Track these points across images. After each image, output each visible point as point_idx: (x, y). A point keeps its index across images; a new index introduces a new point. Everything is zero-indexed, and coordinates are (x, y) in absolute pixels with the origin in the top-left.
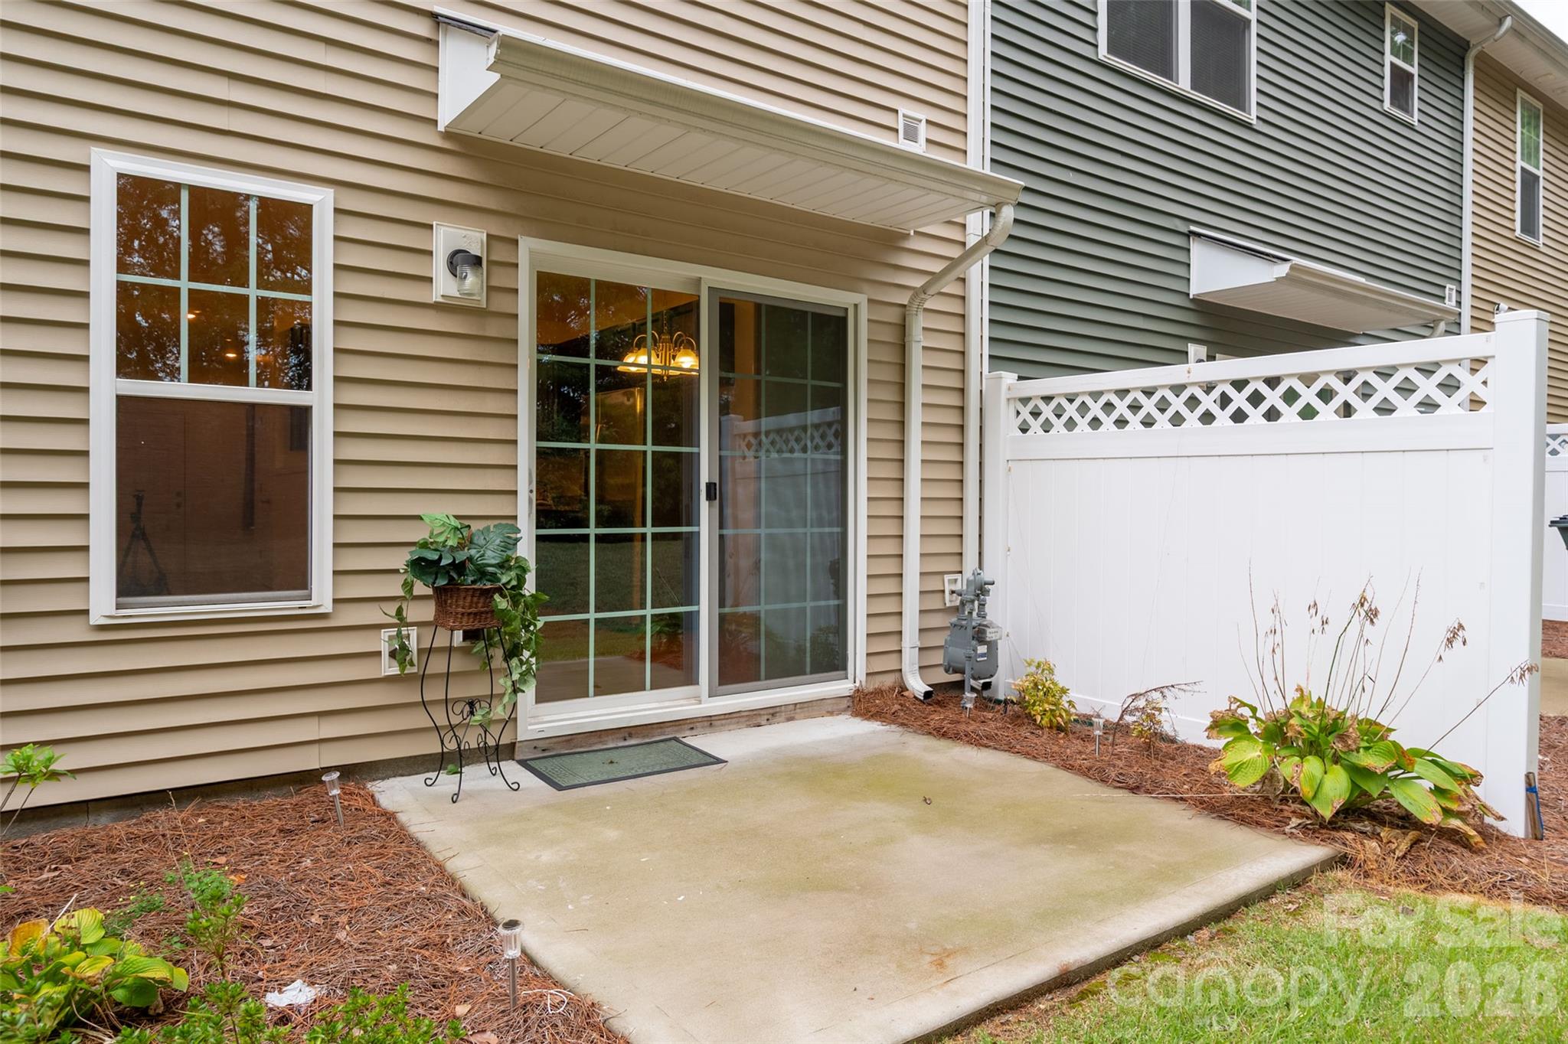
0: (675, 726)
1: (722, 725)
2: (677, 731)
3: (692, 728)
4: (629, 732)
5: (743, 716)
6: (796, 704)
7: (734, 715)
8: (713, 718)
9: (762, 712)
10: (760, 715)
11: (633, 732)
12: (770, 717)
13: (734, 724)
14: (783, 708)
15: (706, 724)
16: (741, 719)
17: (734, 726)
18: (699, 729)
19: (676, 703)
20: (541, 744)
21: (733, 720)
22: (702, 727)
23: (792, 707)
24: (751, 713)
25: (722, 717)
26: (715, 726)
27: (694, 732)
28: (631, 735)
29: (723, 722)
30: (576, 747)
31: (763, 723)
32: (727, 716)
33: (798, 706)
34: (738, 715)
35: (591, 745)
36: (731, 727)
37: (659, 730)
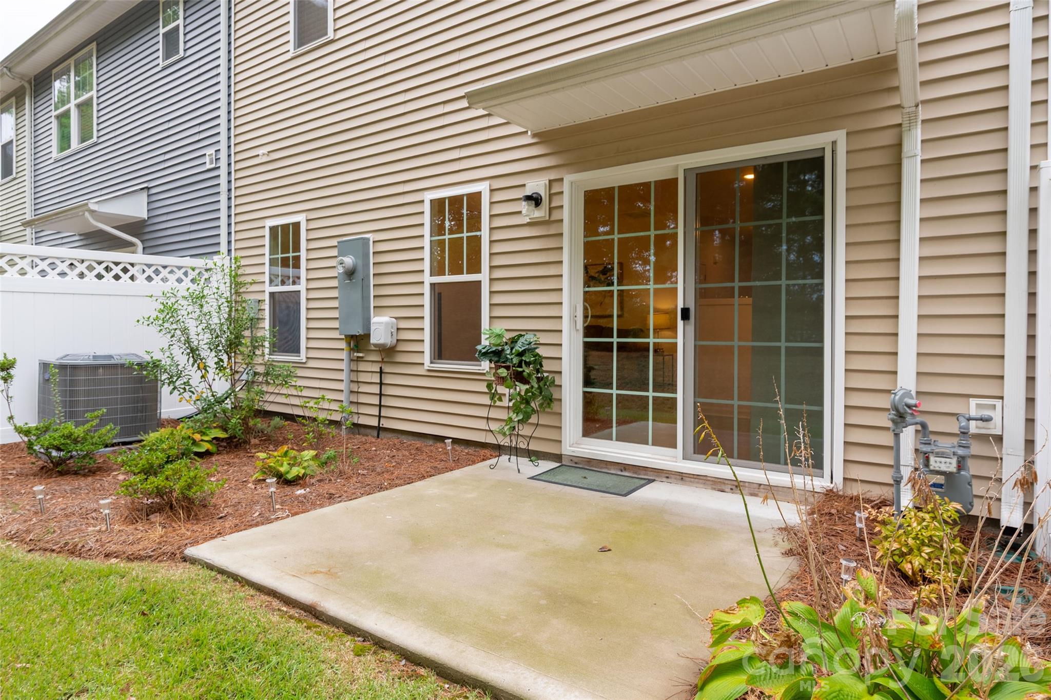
0: (655, 472)
1: (691, 482)
2: (657, 476)
3: (667, 477)
4: (624, 467)
5: (709, 480)
6: (760, 485)
7: (702, 478)
8: (684, 475)
9: (727, 482)
10: (724, 483)
11: (627, 468)
12: (734, 487)
13: (702, 483)
14: (747, 484)
15: (678, 477)
16: (707, 482)
17: (701, 486)
18: (673, 480)
19: (664, 458)
20: (575, 460)
21: (701, 481)
22: (676, 479)
23: (757, 486)
24: (716, 480)
25: (692, 476)
26: (685, 481)
27: (669, 480)
28: (625, 470)
29: (692, 480)
30: (592, 466)
31: (726, 490)
32: (695, 476)
33: (762, 487)
34: (705, 478)
35: (601, 468)
36: (698, 485)
37: (644, 472)
